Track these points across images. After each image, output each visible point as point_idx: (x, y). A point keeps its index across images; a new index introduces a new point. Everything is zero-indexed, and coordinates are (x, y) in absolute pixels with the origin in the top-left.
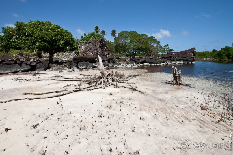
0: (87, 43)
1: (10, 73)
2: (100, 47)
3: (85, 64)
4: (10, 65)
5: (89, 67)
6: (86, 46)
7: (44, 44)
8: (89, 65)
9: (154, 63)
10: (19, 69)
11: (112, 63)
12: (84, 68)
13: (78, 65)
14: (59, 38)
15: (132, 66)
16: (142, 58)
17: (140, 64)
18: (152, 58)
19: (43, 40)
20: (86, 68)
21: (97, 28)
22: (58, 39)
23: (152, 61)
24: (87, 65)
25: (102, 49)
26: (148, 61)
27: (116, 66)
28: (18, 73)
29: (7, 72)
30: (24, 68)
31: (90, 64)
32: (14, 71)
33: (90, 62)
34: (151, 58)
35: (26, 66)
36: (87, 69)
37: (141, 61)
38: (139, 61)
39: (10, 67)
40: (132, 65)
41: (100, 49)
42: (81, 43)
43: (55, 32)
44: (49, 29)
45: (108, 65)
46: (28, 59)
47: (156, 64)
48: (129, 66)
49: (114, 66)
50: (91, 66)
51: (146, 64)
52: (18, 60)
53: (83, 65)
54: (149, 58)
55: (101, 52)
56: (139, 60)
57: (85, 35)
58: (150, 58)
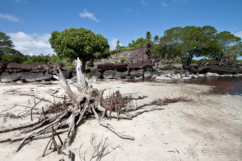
0: (133, 50)
1: (35, 81)
2: (147, 53)
3: (111, 73)
4: (36, 74)
5: (116, 77)
6: (131, 53)
7: (70, 51)
8: (116, 74)
9: (228, 73)
10: (43, 78)
11: (150, 72)
12: (110, 79)
13: (103, 74)
14: (86, 43)
15: (182, 77)
16: (203, 65)
17: (198, 74)
18: (222, 65)
19: (69, 46)
20: (112, 79)
21: (148, 34)
22: (84, 45)
23: (222, 70)
24: (114, 75)
25: (148, 55)
26: (215, 69)
27: (155, 77)
28: (41, 82)
29: (33, 80)
30: (46, 76)
31: (117, 72)
32: (38, 79)
33: (118, 70)
34: (220, 64)
35: (49, 75)
36: (114, 79)
37: (200, 69)
38: (197, 69)
39: (36, 76)
40: (184, 75)
41: (147, 55)
42: (126, 50)
43: (82, 37)
44: (76, 34)
45: (143, 75)
46: (51, 67)
47: (232, 75)
48: (177, 77)
49: (152, 78)
50: (118, 76)
51: (209, 74)
52: (42, 68)
53: (109, 74)
54: (216, 64)
55: (148, 59)
56: (197, 67)
57: (133, 41)
58: (218, 64)
